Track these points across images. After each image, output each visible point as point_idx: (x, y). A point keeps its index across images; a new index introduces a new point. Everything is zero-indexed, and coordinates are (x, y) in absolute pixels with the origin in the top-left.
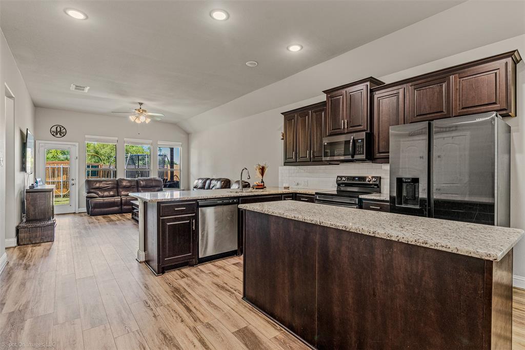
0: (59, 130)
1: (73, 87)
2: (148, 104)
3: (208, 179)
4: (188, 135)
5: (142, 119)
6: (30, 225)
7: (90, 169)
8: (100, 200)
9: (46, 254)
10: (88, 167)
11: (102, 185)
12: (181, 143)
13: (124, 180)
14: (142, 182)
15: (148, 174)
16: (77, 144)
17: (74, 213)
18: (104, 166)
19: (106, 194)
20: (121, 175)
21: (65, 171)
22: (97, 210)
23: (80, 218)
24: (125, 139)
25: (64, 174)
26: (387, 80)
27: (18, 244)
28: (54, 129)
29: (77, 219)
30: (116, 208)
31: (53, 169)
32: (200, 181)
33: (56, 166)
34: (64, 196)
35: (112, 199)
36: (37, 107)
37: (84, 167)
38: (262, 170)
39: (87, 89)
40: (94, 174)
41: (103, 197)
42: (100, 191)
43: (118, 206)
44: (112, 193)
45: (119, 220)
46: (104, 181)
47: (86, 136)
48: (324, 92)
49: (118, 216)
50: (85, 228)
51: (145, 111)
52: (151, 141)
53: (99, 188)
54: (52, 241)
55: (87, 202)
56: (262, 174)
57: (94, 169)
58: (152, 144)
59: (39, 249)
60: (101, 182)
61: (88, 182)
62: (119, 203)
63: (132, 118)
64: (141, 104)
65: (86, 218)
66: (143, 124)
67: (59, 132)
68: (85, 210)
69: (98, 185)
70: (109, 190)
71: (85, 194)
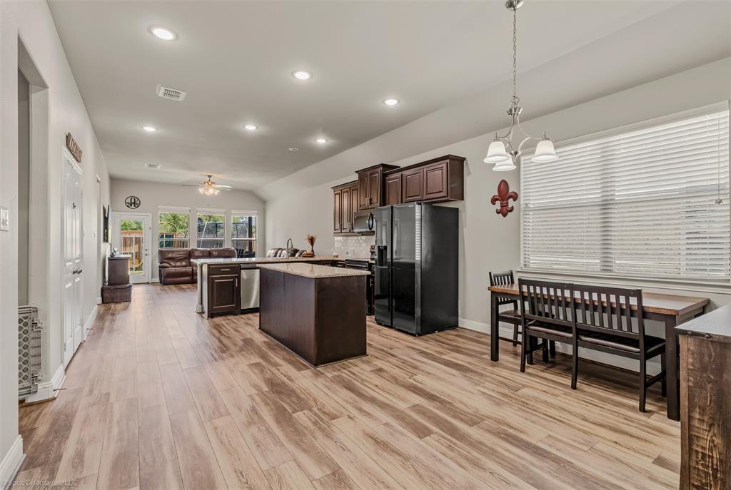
0: (133, 201)
1: (146, 165)
2: (216, 177)
3: (280, 249)
4: (263, 203)
5: (211, 191)
6: (112, 287)
7: (165, 239)
8: (172, 270)
9: (126, 308)
10: (162, 236)
11: (174, 255)
12: (256, 212)
13: (196, 250)
14: (214, 253)
15: (221, 244)
16: (150, 215)
17: (148, 283)
18: (179, 235)
19: (178, 264)
20: (192, 246)
21: (138, 241)
22: (169, 280)
23: (154, 287)
24: (198, 209)
25: (136, 244)
26: (402, 164)
27: (103, 302)
28: (129, 201)
29: (150, 287)
30: (187, 278)
31: (125, 239)
32: (273, 251)
33: (128, 236)
34: (137, 269)
35: (183, 269)
36: (114, 180)
37: (157, 236)
38: (312, 241)
39: (159, 167)
40: (169, 244)
41: (175, 267)
42: (173, 261)
43: (189, 276)
44: (184, 263)
45: (189, 288)
46: (177, 251)
47: (160, 207)
48: (356, 172)
49: (190, 285)
50: (158, 294)
51: (214, 183)
52: (224, 210)
53: (172, 259)
54: (130, 301)
55: (160, 271)
56: (312, 245)
57: (169, 239)
58: (225, 213)
59: (120, 306)
60: (173, 252)
61: (161, 252)
62: (191, 273)
63: (201, 190)
64: (210, 176)
65: (158, 288)
66: (213, 196)
67: (134, 203)
68: (157, 280)
69: (170, 255)
70: (181, 260)
71: (158, 265)
